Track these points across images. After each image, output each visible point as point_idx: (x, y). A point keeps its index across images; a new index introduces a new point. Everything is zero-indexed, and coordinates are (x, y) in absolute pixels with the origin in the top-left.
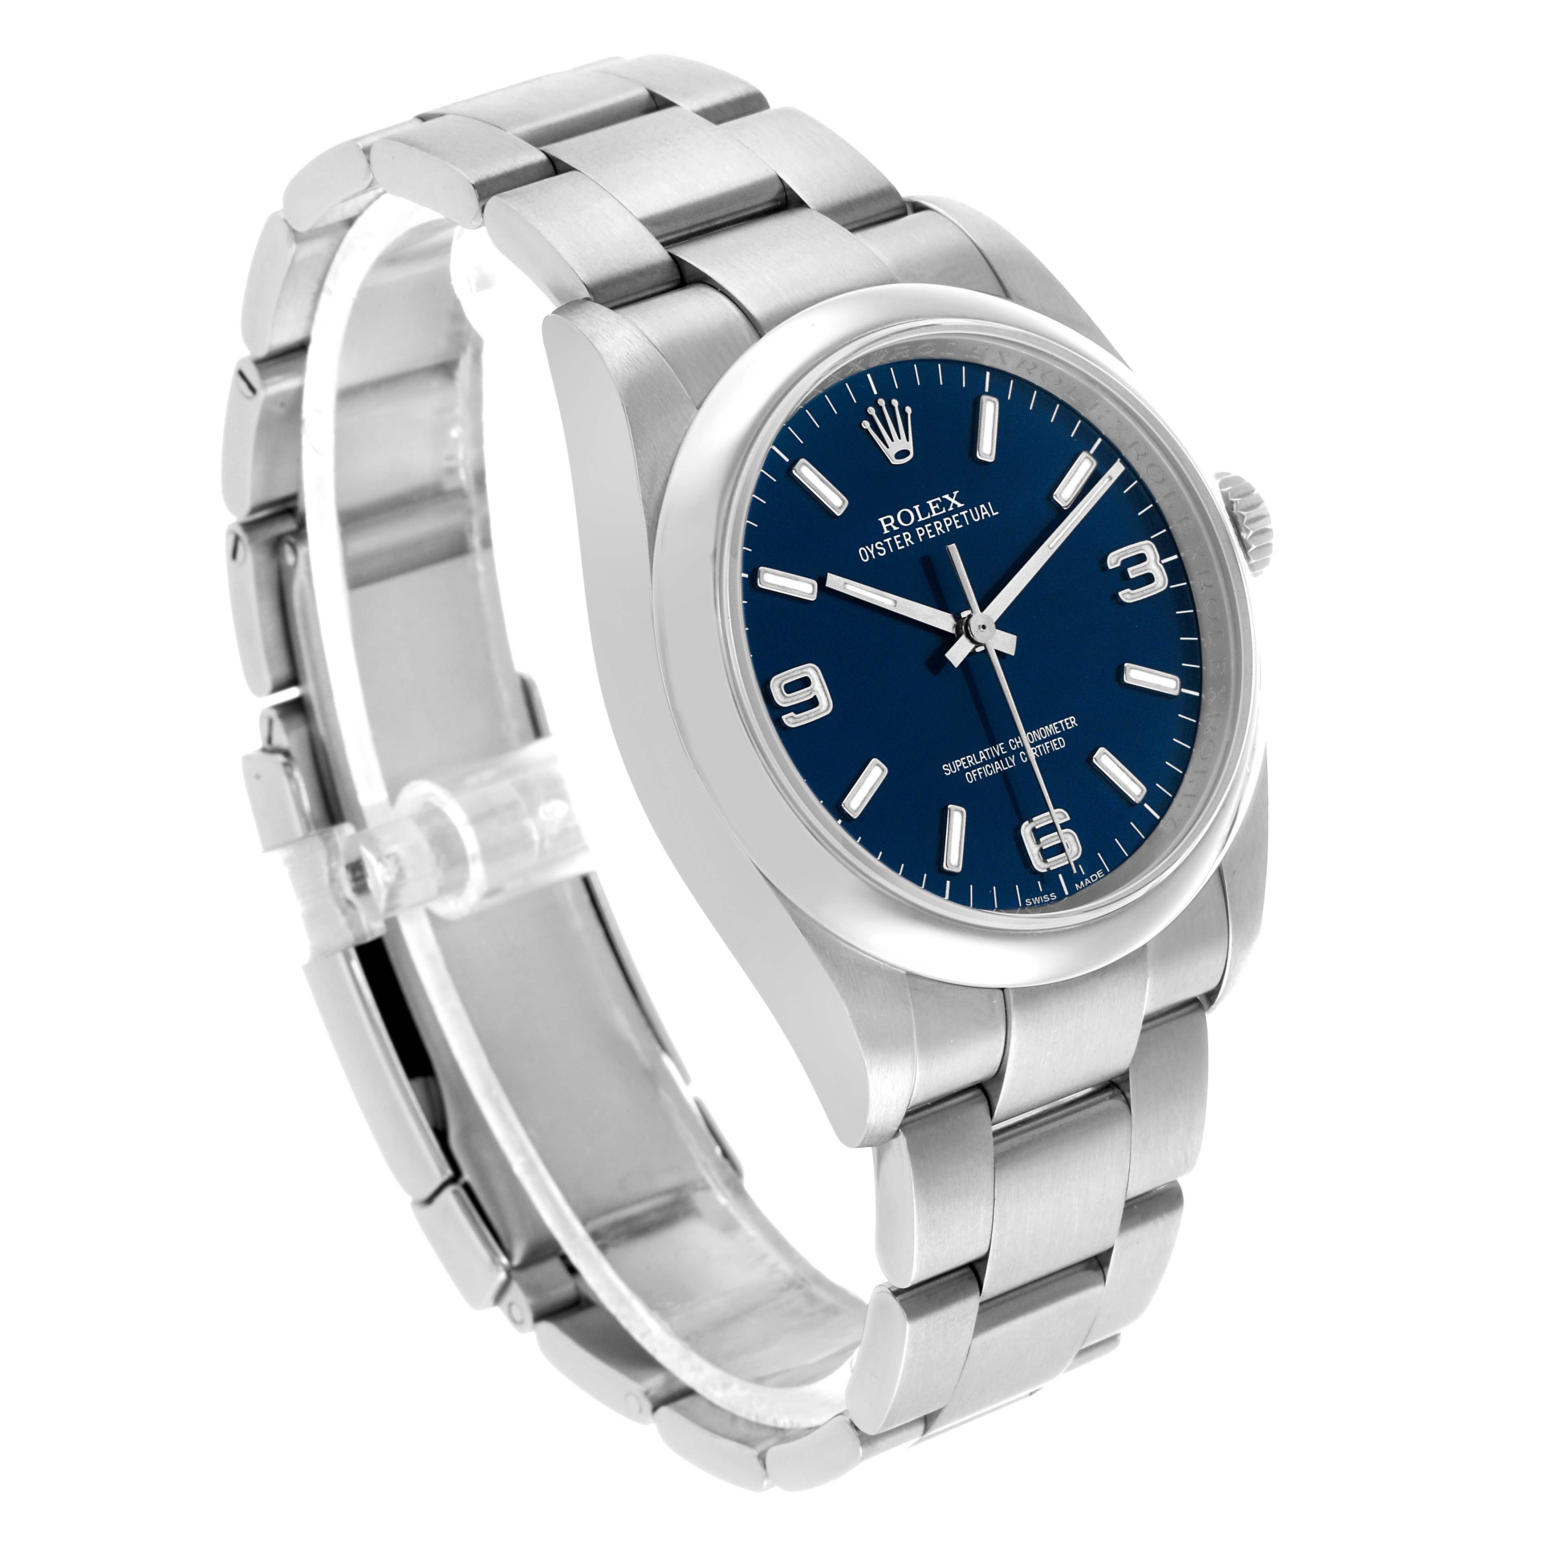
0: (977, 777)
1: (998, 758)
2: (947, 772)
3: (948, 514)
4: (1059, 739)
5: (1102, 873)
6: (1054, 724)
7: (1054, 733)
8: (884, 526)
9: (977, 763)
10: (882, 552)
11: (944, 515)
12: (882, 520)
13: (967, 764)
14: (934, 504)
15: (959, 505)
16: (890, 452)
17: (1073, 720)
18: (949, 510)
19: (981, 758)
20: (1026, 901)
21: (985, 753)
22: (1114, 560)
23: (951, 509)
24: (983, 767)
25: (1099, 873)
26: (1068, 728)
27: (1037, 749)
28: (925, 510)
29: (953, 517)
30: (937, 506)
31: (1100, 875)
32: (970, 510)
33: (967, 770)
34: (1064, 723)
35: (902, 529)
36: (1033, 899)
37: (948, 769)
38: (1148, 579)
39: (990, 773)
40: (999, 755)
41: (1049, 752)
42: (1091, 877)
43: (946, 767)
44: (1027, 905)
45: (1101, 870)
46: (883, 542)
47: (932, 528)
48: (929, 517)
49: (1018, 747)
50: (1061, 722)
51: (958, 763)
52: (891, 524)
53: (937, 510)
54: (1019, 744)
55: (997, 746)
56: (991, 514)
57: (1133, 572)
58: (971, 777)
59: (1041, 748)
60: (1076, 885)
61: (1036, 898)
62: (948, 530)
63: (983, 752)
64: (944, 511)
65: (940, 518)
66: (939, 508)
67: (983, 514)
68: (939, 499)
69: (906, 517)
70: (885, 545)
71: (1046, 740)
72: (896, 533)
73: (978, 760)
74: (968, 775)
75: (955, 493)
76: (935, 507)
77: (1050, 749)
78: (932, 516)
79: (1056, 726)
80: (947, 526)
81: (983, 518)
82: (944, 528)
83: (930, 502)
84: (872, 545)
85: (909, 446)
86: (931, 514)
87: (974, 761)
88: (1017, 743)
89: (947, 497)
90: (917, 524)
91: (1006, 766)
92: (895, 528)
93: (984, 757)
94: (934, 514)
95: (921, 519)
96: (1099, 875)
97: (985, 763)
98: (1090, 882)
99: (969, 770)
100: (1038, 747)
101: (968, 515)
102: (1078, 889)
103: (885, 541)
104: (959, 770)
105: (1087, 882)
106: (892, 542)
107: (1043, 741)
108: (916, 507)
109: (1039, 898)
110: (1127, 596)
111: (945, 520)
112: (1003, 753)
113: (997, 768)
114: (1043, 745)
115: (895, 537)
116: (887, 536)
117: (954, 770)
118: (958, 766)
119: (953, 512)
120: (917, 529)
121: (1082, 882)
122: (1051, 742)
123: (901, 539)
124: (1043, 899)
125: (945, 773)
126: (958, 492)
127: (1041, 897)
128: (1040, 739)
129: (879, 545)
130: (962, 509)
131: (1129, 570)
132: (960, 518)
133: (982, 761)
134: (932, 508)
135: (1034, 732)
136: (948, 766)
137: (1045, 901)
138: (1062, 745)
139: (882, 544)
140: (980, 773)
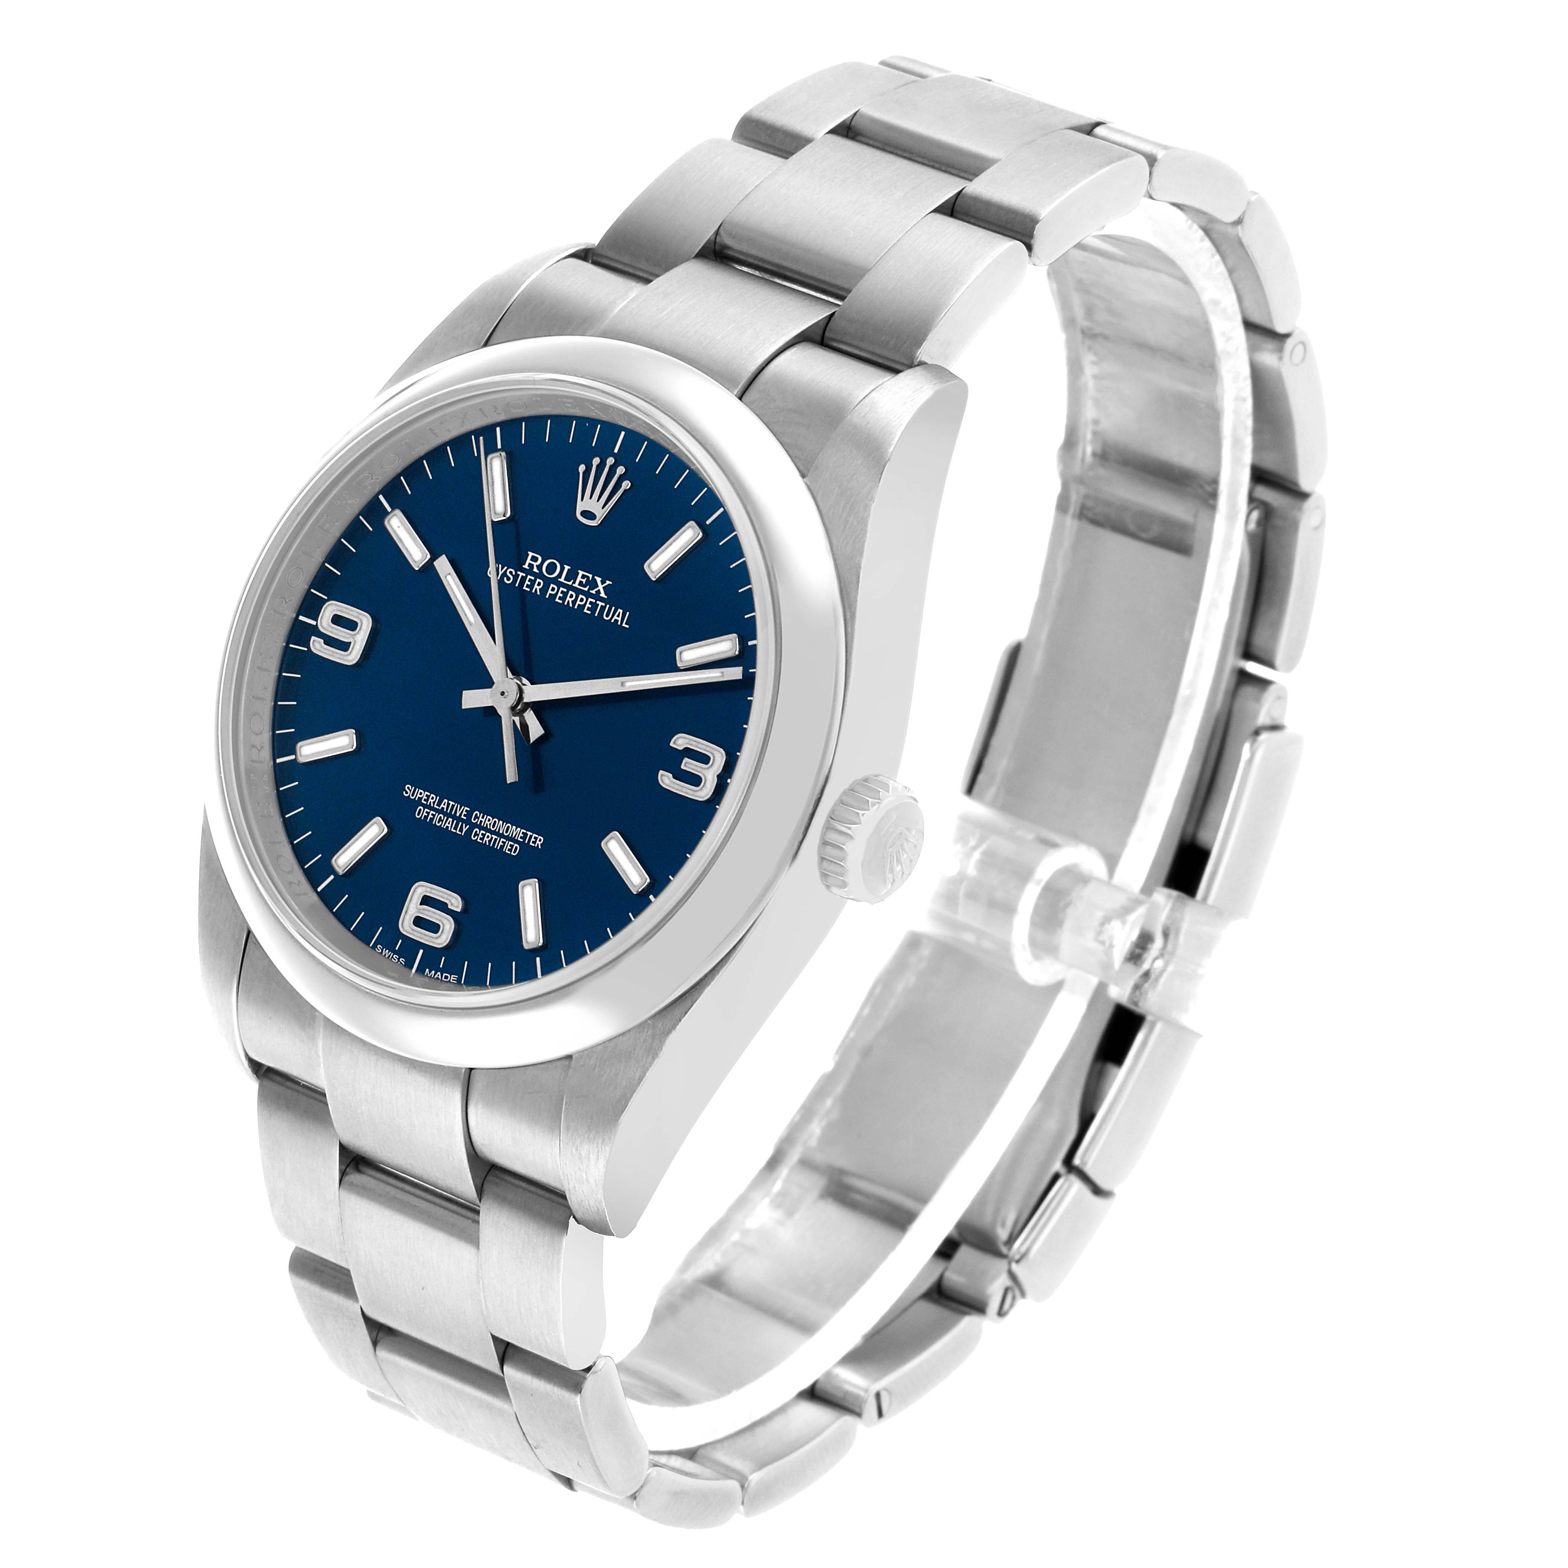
0: (426, 817)
1: (454, 817)
2: (407, 793)
3: (588, 595)
4: (516, 845)
5: (456, 979)
6: (522, 830)
7: (516, 838)
8: (528, 561)
9: (435, 806)
10: (509, 579)
11: (583, 593)
12: (531, 554)
13: (426, 800)
14: (583, 577)
15: (603, 595)
16: (581, 506)
17: (540, 840)
18: (591, 591)
19: (442, 806)
20: (379, 946)
21: (449, 804)
22: (681, 741)
23: (593, 592)
24: (437, 814)
25: (454, 977)
26: (531, 844)
27: (492, 838)
28: (572, 576)
29: (590, 600)
30: (584, 581)
31: (453, 980)
32: (608, 606)
33: (423, 805)
34: (531, 836)
35: (540, 575)
36: (384, 949)
37: (409, 791)
38: (695, 780)
39: (439, 823)
40: (458, 815)
41: (498, 848)
42: (444, 974)
43: (408, 788)
44: (376, 949)
45: (457, 977)
46: (516, 573)
47: (565, 594)
48: (570, 583)
49: (478, 823)
50: (529, 833)
51: (421, 794)
52: (535, 564)
53: (581, 583)
54: (481, 821)
55: (463, 807)
56: (622, 623)
57: (688, 765)
58: (421, 813)
59: (496, 840)
60: (427, 970)
61: (387, 951)
62: (576, 607)
63: (448, 802)
64: (586, 589)
65: (578, 592)
66: (584, 583)
67: (615, 617)
68: (591, 576)
69: (551, 568)
70: (516, 577)
71: (504, 837)
72: (533, 574)
73: (439, 805)
74: (420, 810)
75: (608, 582)
76: (582, 580)
77: (502, 847)
78: (574, 585)
79: (523, 833)
80: (578, 602)
81: (613, 621)
82: (574, 602)
83: (581, 573)
84: (506, 568)
85: (600, 513)
86: (574, 583)
87: (434, 803)
88: (480, 819)
89: (598, 579)
90: (555, 581)
91: (455, 828)
92: (535, 570)
93: (445, 807)
94: (576, 585)
95: (562, 580)
96: (452, 978)
97: (441, 811)
98: (440, 977)
99: (425, 806)
100: (494, 837)
101: (603, 608)
102: (426, 974)
103: (519, 573)
104: (417, 799)
105: (438, 975)
106: (523, 579)
107: (501, 836)
108: (567, 568)
109: (390, 953)
110: (666, 780)
111: (581, 596)
112: (462, 817)
113: (447, 824)
114: (499, 838)
115: (529, 577)
116: (524, 570)
117: (413, 796)
118: (418, 795)
119: (592, 596)
120: (552, 586)
121: (433, 972)
122: (507, 842)
123: (533, 582)
124: (392, 957)
125: (404, 792)
126: (611, 583)
127: (392, 954)
128: (501, 832)
129: (511, 573)
130: (602, 600)
131: (686, 760)
132: (594, 606)
133: (440, 808)
134: (579, 579)
135: (501, 822)
136: (410, 788)
137: (392, 959)
138: (514, 852)
139: (514, 573)
140: (430, 816)
